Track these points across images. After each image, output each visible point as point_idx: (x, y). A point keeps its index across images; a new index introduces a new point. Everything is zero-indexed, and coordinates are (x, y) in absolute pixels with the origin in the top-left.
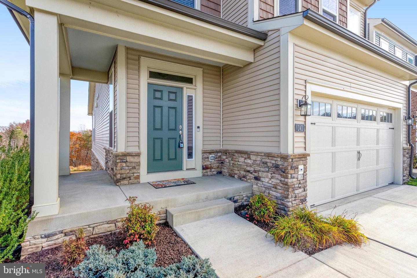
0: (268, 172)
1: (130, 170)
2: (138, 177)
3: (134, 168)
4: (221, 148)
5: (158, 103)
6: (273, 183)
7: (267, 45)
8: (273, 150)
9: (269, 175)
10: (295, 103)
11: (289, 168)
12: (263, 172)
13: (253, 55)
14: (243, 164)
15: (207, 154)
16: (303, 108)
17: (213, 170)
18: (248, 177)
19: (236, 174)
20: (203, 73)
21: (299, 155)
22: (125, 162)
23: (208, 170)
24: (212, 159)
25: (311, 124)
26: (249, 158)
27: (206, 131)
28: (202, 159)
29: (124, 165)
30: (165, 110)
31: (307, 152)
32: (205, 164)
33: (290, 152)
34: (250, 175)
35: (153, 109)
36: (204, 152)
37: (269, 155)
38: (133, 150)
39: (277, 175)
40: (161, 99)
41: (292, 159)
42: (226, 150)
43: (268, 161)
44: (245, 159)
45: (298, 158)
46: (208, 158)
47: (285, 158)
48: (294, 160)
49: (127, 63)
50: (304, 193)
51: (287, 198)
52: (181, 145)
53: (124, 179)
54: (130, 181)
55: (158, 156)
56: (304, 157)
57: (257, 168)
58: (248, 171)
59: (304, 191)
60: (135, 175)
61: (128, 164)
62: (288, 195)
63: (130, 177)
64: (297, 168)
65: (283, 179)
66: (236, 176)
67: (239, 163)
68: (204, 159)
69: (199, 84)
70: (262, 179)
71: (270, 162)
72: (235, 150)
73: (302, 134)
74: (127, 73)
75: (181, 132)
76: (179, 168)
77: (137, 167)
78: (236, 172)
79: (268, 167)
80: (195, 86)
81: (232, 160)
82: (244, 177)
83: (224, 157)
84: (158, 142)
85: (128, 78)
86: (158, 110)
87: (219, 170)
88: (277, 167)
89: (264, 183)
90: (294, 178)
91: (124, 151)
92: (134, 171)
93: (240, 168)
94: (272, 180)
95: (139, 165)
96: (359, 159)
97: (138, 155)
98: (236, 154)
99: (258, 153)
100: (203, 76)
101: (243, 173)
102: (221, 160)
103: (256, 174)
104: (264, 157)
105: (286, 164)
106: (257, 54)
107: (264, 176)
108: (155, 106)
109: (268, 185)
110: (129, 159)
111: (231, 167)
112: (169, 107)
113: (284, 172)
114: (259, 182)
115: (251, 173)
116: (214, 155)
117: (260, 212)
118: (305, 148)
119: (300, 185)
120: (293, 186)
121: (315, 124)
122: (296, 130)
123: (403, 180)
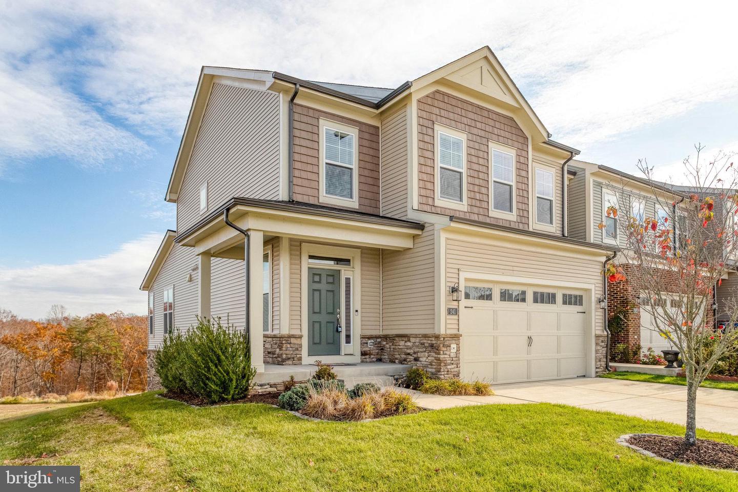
0: (425, 352)
1: (293, 351)
2: (300, 359)
3: (297, 349)
4: (381, 333)
5: (317, 286)
6: (430, 361)
7: (425, 234)
8: (428, 332)
9: (426, 354)
10: (448, 289)
11: (441, 346)
12: (421, 352)
13: (412, 241)
14: (404, 347)
15: (367, 339)
16: (455, 294)
17: (372, 356)
18: (408, 360)
19: (396, 359)
20: (362, 253)
21: (451, 335)
22: (289, 343)
23: (367, 356)
24: (372, 345)
25: (465, 307)
26: (409, 341)
27: (364, 315)
28: (361, 344)
29: (289, 346)
30: (324, 293)
31: (460, 333)
32: (364, 349)
33: (443, 332)
34: (410, 357)
35: (312, 292)
36: (363, 337)
37: (425, 336)
38: (296, 332)
39: (432, 353)
40: (319, 282)
41: (444, 338)
42: (386, 335)
43: (425, 341)
44: (406, 342)
45: (450, 337)
46: (367, 343)
47: (437, 337)
48: (446, 339)
49: (291, 250)
50: (456, 369)
51: (440, 372)
52: (340, 329)
53: (289, 359)
54: (294, 362)
55: (317, 340)
56: (456, 337)
57: (416, 350)
58: (409, 354)
59: (457, 367)
60: (298, 356)
61: (292, 345)
62: (441, 369)
63: (293, 358)
64: (450, 347)
65: (436, 356)
66: (397, 361)
67: (399, 347)
68: (362, 344)
69: (357, 264)
70: (421, 359)
71: (427, 342)
72: (395, 335)
73: (456, 317)
74: (291, 259)
75: (338, 316)
76: (337, 352)
77: (299, 349)
78: (397, 356)
79: (425, 347)
80: (353, 268)
81: (392, 345)
82: (405, 360)
83: (385, 343)
84: (317, 326)
85: (291, 264)
86: (317, 294)
87: (379, 357)
88: (432, 346)
89: (422, 363)
90: (446, 354)
91: (288, 333)
92: (297, 352)
93: (401, 351)
94: (429, 358)
95: (301, 347)
96: (530, 344)
97: (300, 337)
98: (397, 339)
99: (416, 335)
100: (362, 257)
101: (403, 356)
102: (381, 346)
103: (415, 356)
104: (422, 339)
105: (439, 342)
106: (417, 241)
107: (422, 356)
108: (314, 290)
109: (426, 363)
110: (293, 340)
111: (392, 353)
112: (327, 291)
113: (437, 350)
114: (418, 363)
115: (411, 355)
116: (373, 341)
117: (415, 381)
118: (459, 329)
119: (452, 362)
120: (445, 362)
121: (472, 308)
122: (449, 313)
123: (597, 372)
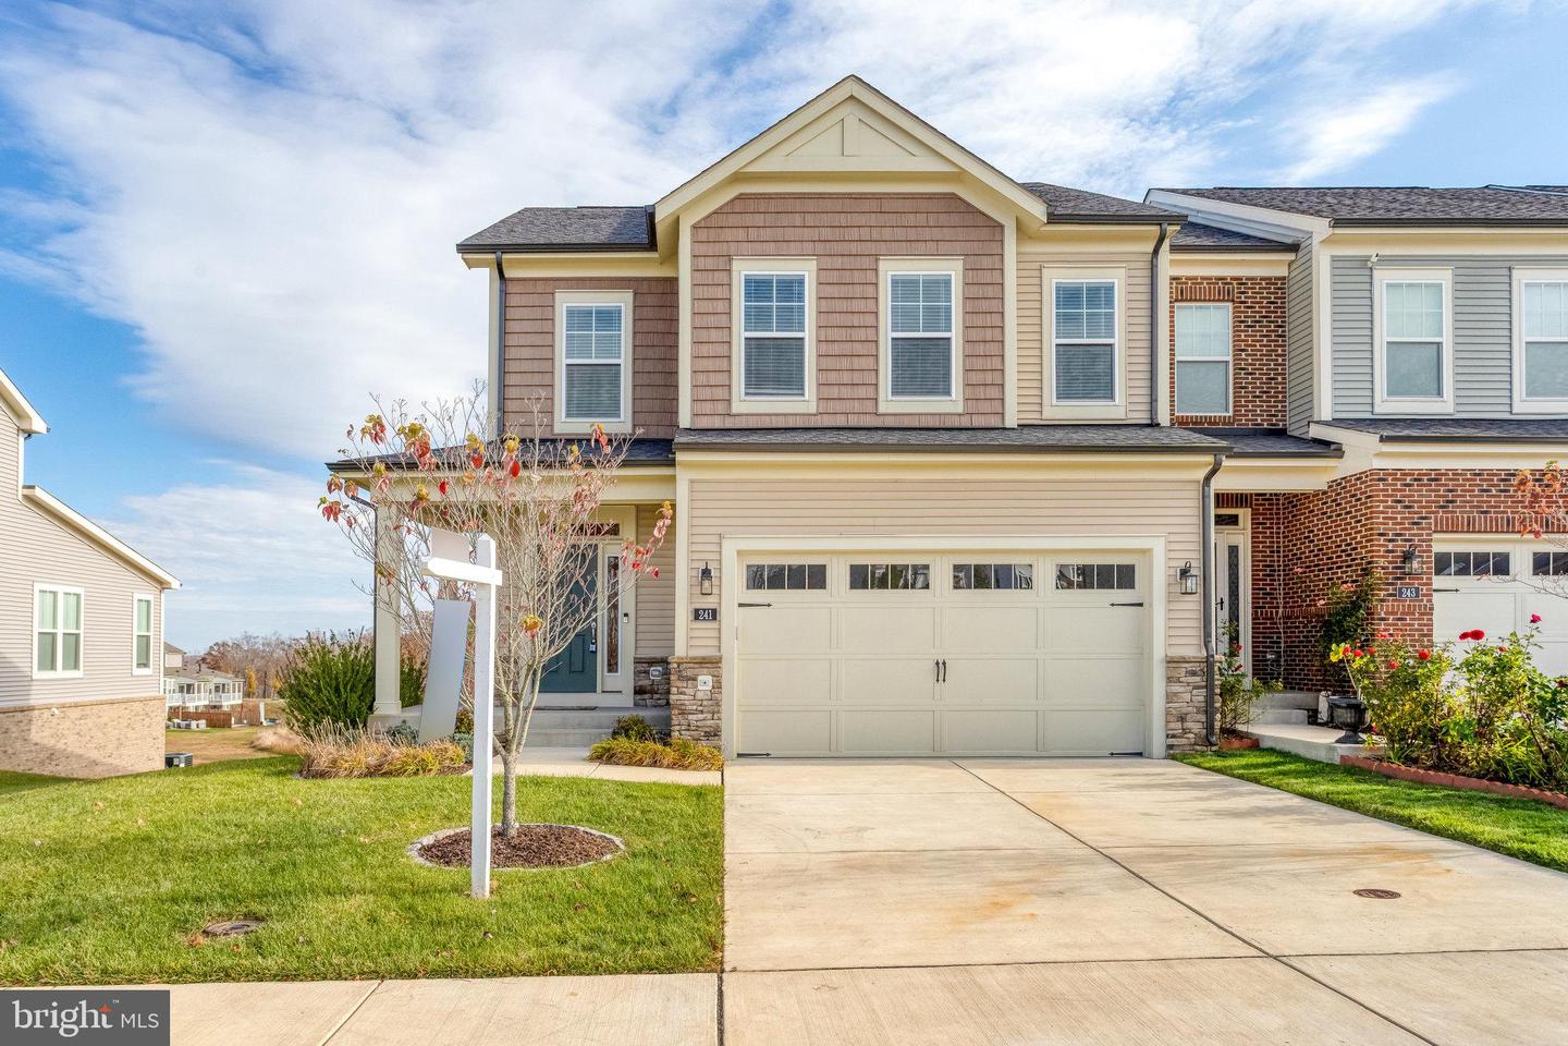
10: (693, 573)
11: (674, 678)
15: (643, 665)
17: (657, 696)
20: (638, 511)
23: (646, 696)
24: (655, 676)
25: (741, 605)
27: (640, 621)
28: (635, 673)
31: (723, 654)
32: (640, 683)
33: (679, 652)
36: (637, 661)
41: (681, 664)
45: (697, 663)
46: (646, 672)
48: (686, 665)
50: (711, 722)
51: (669, 725)
52: (593, 647)
56: (708, 663)
59: (714, 718)
62: (671, 720)
64: (695, 680)
68: (637, 673)
69: (628, 531)
73: (713, 625)
75: (593, 624)
76: (590, 687)
80: (622, 539)
90: (684, 694)
96: (940, 677)
100: (639, 518)
116: (657, 669)
118: (720, 647)
119: (700, 708)
120: (683, 707)
121: (769, 605)
122: (697, 617)
123: (1170, 747)
